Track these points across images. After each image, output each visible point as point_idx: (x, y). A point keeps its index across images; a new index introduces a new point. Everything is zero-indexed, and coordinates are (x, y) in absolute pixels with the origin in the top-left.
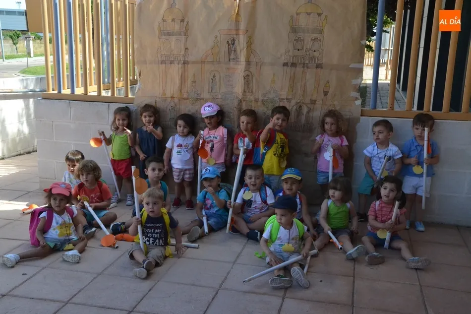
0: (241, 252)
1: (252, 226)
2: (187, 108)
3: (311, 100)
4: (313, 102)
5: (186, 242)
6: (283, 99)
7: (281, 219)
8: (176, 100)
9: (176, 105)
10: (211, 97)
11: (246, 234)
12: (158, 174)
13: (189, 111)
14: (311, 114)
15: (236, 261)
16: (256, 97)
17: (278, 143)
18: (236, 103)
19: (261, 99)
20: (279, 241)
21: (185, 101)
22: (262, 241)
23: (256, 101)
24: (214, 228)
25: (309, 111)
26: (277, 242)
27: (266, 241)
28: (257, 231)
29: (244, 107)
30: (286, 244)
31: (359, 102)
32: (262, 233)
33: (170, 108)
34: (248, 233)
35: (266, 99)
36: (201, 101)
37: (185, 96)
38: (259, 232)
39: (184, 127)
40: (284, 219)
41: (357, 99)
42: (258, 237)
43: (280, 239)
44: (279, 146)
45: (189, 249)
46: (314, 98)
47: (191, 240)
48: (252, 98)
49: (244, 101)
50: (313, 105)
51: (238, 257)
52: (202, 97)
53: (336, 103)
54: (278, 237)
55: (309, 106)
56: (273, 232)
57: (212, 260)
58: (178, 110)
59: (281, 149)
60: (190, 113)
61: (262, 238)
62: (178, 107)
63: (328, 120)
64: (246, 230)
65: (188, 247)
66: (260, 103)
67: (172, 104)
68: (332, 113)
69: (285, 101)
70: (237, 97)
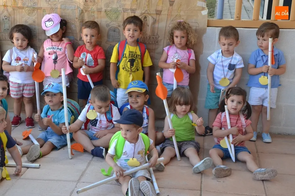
0: (85, 170)
1: (97, 142)
2: (23, 18)
3: (157, 11)
4: (159, 13)
5: (26, 162)
6: (127, 10)
7: (126, 134)
8: (10, 9)
9: (10, 15)
10: (49, 6)
11: (90, 151)
12: (2, 93)
13: (26, 22)
14: (156, 25)
15: (79, 179)
16: (99, 7)
17: (126, 57)
18: (77, 14)
19: (103, 10)
20: (125, 156)
21: (20, 10)
22: (107, 158)
23: (99, 11)
24: (56, 145)
25: (155, 22)
26: (123, 157)
27: (112, 157)
28: (102, 148)
29: (87, 19)
30: (131, 159)
31: (205, 12)
32: (107, 150)
33: (4, 18)
34: (92, 151)
35: (109, 9)
36: (39, 10)
37: (20, 5)
38: (104, 149)
39: (23, 40)
40: (129, 134)
41: (203, 9)
42: (104, 154)
43: (125, 153)
44: (128, 60)
45: (29, 169)
46: (159, 8)
47: (31, 159)
48: (94, 8)
49: (86, 11)
50: (158, 16)
51: (82, 175)
52: (39, 6)
53: (182, 13)
54: (124, 151)
55: (155, 16)
56: (118, 147)
57: (54, 180)
58: (13, 20)
59: (129, 63)
60: (27, 24)
61: (108, 154)
62: (13, 16)
63: (177, 33)
64: (90, 148)
65: (28, 168)
66: (103, 13)
67: (6, 13)
68: (181, 26)
69: (130, 11)
70: (78, 7)
